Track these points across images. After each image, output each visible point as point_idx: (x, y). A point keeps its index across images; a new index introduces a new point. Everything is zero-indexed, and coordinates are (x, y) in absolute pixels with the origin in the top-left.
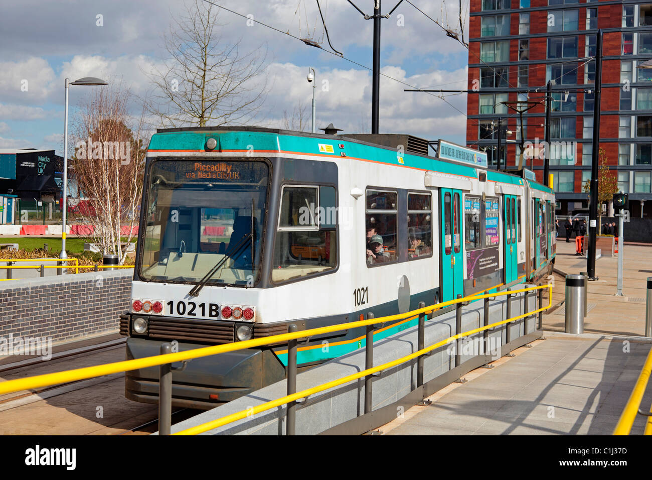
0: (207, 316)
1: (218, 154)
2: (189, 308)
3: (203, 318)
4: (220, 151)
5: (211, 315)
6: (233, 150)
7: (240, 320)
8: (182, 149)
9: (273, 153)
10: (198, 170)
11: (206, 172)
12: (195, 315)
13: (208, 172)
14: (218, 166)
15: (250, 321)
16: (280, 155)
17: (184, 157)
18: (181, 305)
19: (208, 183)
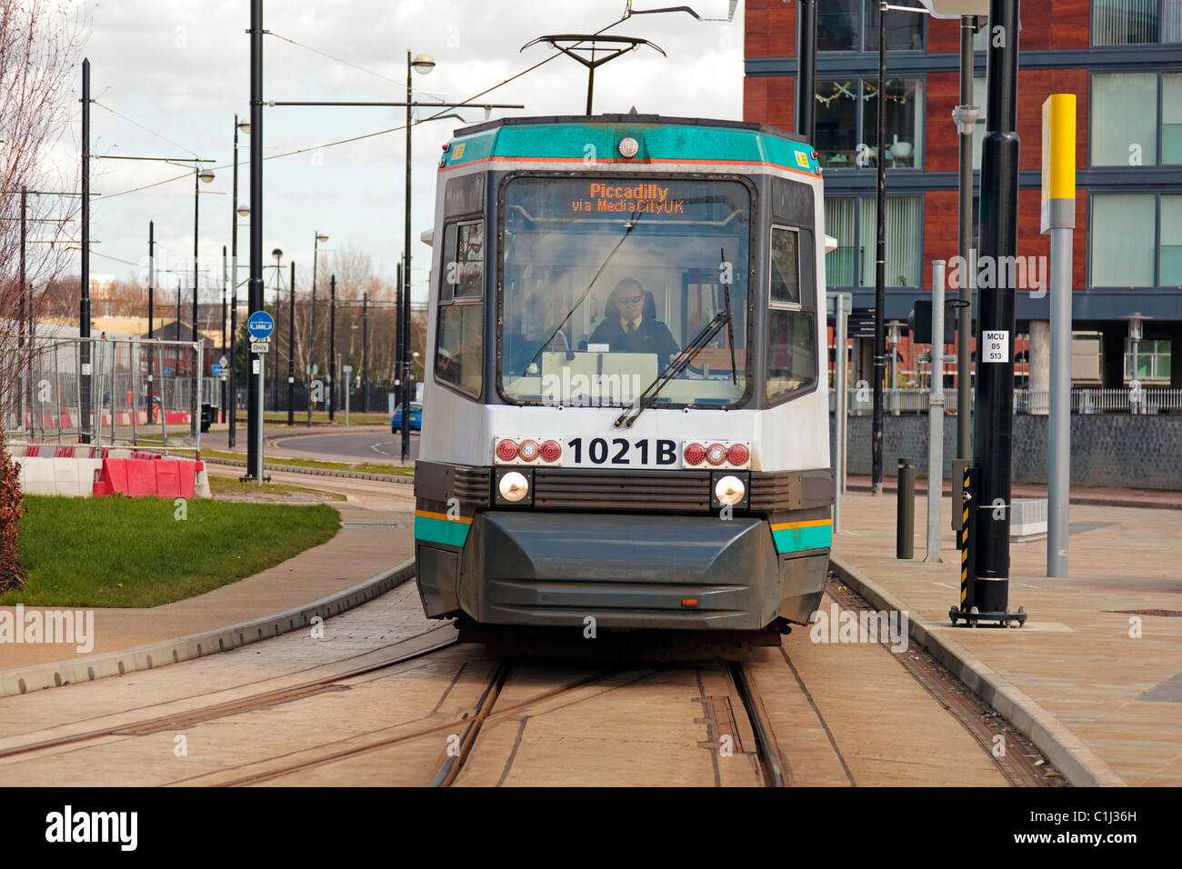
0: (652, 463)
1: (643, 168)
2: (614, 450)
3: (644, 467)
4: (647, 160)
5: (660, 461)
6: (674, 160)
7: (722, 467)
8: (567, 156)
9: (757, 167)
10: (598, 196)
11: (614, 200)
12: (627, 462)
13: (618, 200)
14: (641, 189)
15: (743, 467)
16: (768, 170)
17: (572, 172)
18: (599, 447)
19: (622, 221)
